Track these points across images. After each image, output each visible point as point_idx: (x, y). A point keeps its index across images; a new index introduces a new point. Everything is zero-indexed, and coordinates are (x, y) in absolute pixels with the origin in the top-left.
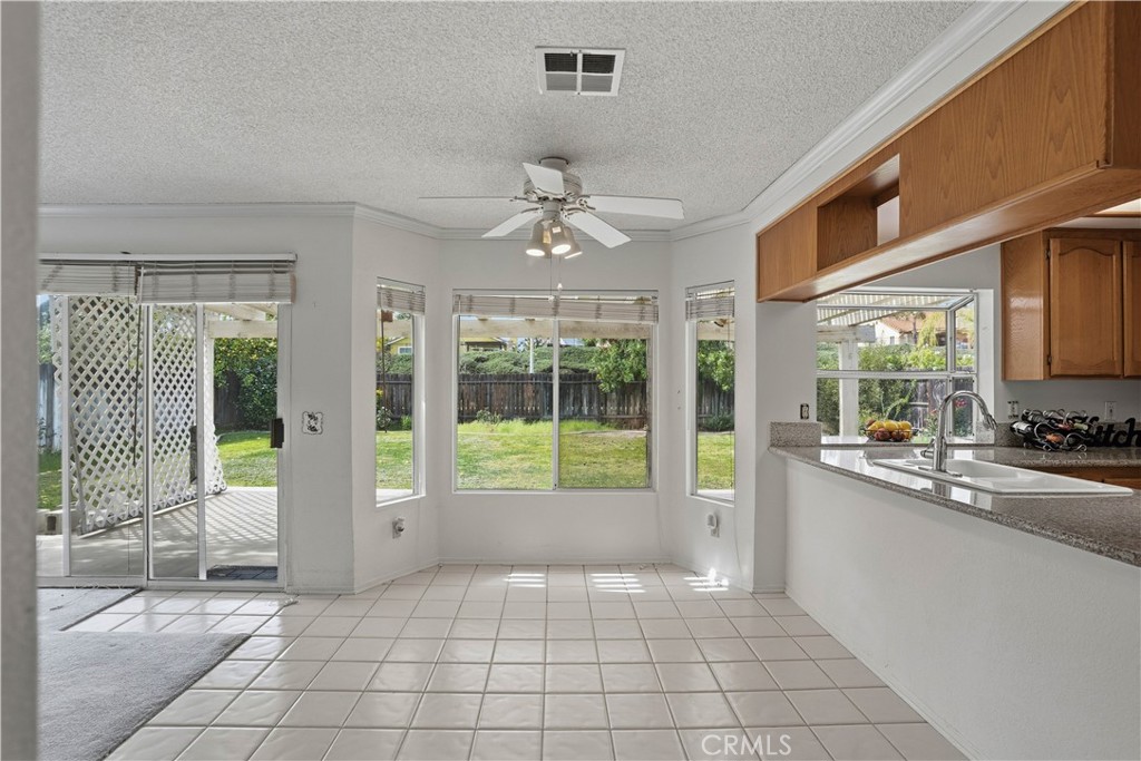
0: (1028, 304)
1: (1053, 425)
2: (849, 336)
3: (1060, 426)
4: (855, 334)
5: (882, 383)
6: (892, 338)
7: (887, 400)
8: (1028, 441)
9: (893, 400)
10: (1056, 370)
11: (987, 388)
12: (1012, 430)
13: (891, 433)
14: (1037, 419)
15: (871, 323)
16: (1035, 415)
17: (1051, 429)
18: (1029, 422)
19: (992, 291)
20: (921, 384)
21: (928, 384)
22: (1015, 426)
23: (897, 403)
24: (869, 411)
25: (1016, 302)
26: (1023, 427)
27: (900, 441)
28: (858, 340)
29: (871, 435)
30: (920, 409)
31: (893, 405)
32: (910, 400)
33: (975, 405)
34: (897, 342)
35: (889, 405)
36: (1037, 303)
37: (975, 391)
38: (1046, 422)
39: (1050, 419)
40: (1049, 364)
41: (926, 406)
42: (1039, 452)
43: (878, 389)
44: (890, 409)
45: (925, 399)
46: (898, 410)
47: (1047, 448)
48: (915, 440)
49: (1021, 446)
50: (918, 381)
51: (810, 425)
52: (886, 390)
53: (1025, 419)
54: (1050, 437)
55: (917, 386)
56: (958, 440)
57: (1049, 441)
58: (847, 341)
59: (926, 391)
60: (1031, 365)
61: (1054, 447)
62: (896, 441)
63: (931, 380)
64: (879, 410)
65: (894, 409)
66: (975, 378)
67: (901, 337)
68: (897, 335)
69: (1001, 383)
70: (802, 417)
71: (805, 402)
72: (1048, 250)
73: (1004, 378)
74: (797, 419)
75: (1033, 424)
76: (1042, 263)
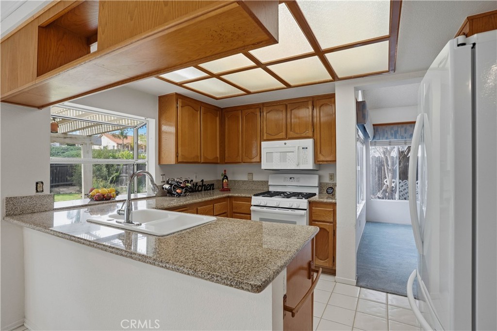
0: (169, 129)
1: (178, 185)
2: (87, 141)
3: (182, 185)
4: (90, 140)
5: (107, 166)
6: (114, 146)
7: (109, 174)
8: (170, 193)
9: (112, 174)
10: (179, 160)
11: (152, 168)
12: (163, 188)
13: (103, 195)
14: (173, 183)
15: (99, 135)
16: (172, 181)
17: (178, 187)
18: (170, 184)
19: (154, 120)
20: (125, 167)
21: (127, 166)
22: (164, 186)
23: (114, 175)
24: (101, 180)
25: (164, 128)
26: (167, 186)
27: (109, 199)
28: (92, 144)
29: (92, 198)
30: (124, 177)
31: (113, 176)
32: (120, 174)
33: (147, 177)
34: (116, 148)
35: (111, 176)
36: (173, 129)
37: (147, 170)
38: (176, 184)
39: (178, 182)
40: (177, 156)
41: (126, 176)
42: (174, 198)
43: (105, 169)
44: (111, 178)
45: (126, 173)
46: (115, 178)
47: (177, 196)
48: (118, 198)
49: (166, 196)
50: (124, 165)
51: (45, 196)
52: (109, 170)
53: (168, 183)
54: (178, 191)
55: (123, 167)
56: (140, 195)
57: (177, 193)
58: (86, 144)
59: (127, 170)
60: (170, 158)
61: (179, 195)
62: (107, 200)
63: (129, 164)
64: (106, 179)
65: (113, 178)
66: (146, 164)
67: (117, 146)
68: (116, 145)
69: (158, 166)
70: (37, 191)
71: (39, 180)
72: (177, 103)
73: (159, 163)
74: (33, 192)
75: (171, 185)
76: (175, 109)
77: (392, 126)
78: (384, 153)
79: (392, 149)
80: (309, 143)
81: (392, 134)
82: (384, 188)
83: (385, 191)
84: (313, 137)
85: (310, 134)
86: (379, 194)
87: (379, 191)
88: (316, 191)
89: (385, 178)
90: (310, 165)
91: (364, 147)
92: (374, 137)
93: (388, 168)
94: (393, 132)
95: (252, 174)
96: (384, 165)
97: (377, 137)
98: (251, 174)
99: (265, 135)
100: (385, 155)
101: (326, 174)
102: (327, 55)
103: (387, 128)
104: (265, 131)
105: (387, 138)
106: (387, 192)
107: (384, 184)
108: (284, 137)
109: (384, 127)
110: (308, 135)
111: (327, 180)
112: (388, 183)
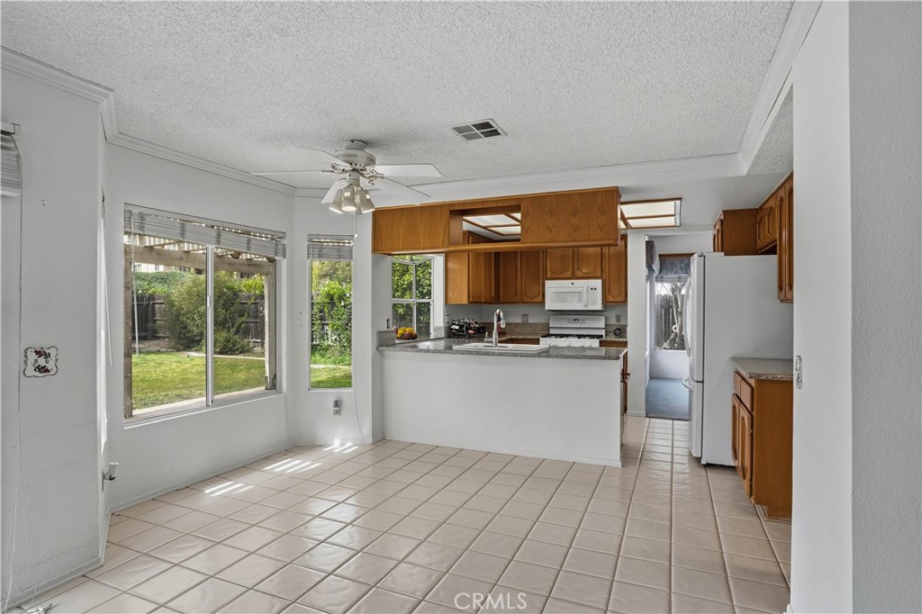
10: (470, 300)
12: (451, 329)
16: (459, 321)
18: (458, 325)
22: (452, 327)
26: (456, 327)
40: (469, 296)
49: (452, 337)
53: (454, 324)
54: (470, 331)
70: (388, 328)
73: (446, 303)
75: (461, 326)
77: (682, 258)
78: (673, 290)
79: (682, 286)
80: (598, 283)
81: (681, 269)
82: (672, 336)
83: (674, 340)
84: (601, 277)
85: (599, 274)
86: (666, 345)
87: (666, 341)
88: (603, 333)
89: (674, 324)
90: (599, 307)
91: (648, 284)
92: (660, 271)
93: (677, 311)
94: (683, 265)
95: (527, 315)
96: (672, 307)
97: (664, 271)
98: (525, 316)
99: (549, 273)
100: (673, 293)
101: (612, 315)
102: (629, 221)
103: (676, 261)
104: (548, 269)
105: (676, 273)
106: (676, 343)
107: (673, 332)
108: (570, 276)
109: (672, 259)
110: (596, 275)
111: (613, 321)
112: (677, 331)
